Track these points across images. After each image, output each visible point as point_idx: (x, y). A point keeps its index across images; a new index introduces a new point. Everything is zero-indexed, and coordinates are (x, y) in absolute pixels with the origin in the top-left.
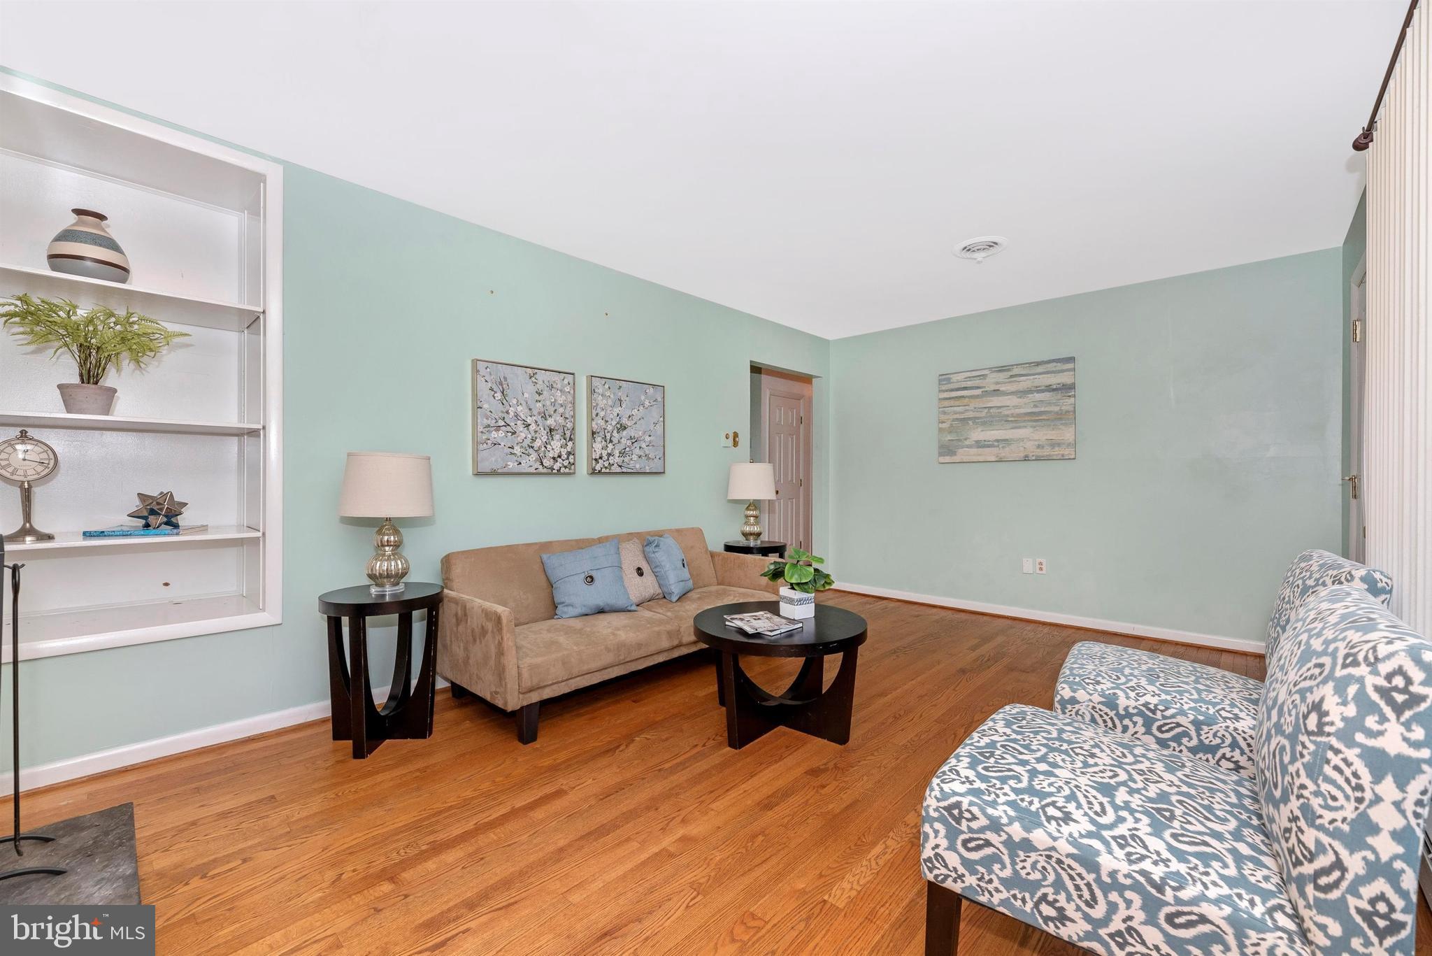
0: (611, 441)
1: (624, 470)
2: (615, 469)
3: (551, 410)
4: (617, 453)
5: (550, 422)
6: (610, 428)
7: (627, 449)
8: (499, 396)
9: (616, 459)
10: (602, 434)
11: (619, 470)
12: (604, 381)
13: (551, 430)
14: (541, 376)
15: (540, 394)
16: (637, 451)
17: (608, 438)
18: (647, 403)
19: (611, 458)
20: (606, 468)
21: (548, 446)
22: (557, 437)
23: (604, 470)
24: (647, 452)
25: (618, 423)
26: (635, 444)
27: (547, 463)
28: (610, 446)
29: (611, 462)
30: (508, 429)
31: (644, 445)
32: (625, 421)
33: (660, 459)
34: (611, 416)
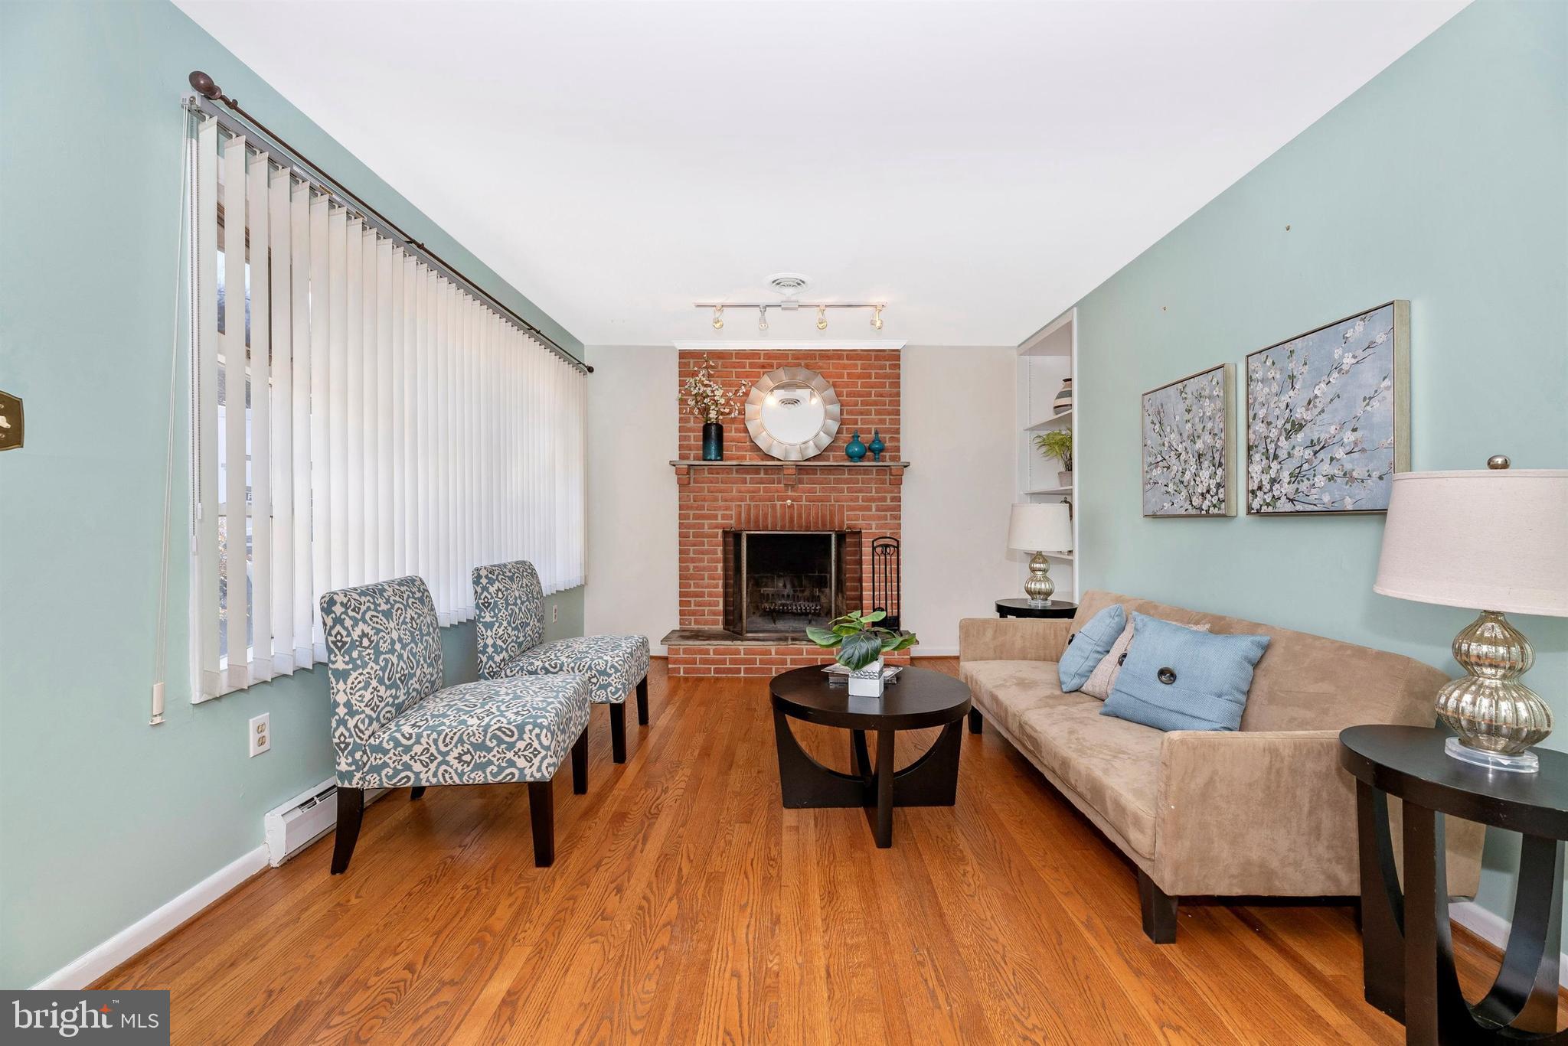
0: (1276, 457)
1: (1299, 507)
2: (1284, 506)
3: (1199, 427)
4: (1285, 476)
5: (1199, 445)
6: (1274, 433)
7: (1306, 466)
8: (1157, 427)
9: (1285, 488)
10: (1261, 448)
11: (1288, 507)
12: (1264, 354)
13: (1200, 456)
14: (1192, 386)
15: (1188, 411)
16: (1326, 468)
17: (1271, 451)
18: (1348, 360)
19: (1277, 486)
20: (1268, 505)
21: (1198, 479)
22: (1206, 464)
23: (1264, 509)
24: (1348, 467)
25: (1287, 421)
26: (1321, 455)
27: (1196, 501)
28: (1275, 465)
29: (1276, 493)
30: (1164, 463)
31: (1340, 454)
32: (1300, 413)
33: (1381, 478)
34: (1277, 412)
